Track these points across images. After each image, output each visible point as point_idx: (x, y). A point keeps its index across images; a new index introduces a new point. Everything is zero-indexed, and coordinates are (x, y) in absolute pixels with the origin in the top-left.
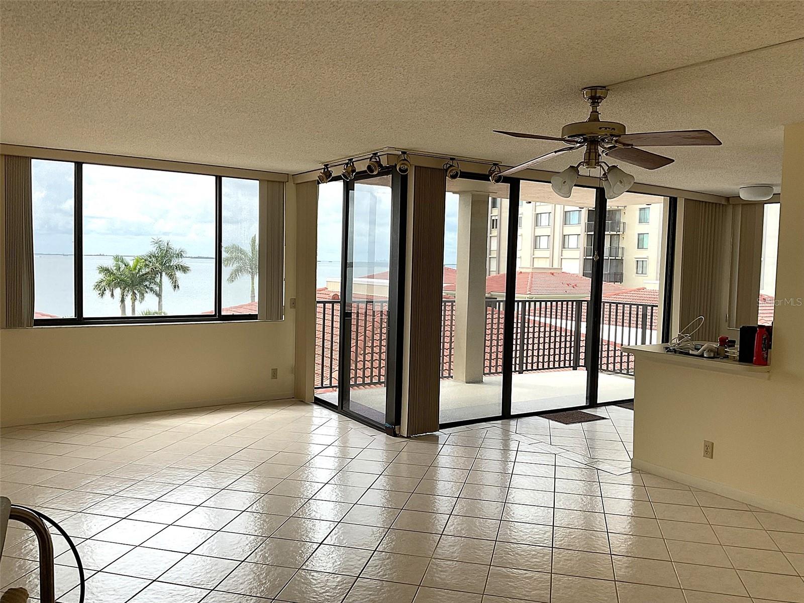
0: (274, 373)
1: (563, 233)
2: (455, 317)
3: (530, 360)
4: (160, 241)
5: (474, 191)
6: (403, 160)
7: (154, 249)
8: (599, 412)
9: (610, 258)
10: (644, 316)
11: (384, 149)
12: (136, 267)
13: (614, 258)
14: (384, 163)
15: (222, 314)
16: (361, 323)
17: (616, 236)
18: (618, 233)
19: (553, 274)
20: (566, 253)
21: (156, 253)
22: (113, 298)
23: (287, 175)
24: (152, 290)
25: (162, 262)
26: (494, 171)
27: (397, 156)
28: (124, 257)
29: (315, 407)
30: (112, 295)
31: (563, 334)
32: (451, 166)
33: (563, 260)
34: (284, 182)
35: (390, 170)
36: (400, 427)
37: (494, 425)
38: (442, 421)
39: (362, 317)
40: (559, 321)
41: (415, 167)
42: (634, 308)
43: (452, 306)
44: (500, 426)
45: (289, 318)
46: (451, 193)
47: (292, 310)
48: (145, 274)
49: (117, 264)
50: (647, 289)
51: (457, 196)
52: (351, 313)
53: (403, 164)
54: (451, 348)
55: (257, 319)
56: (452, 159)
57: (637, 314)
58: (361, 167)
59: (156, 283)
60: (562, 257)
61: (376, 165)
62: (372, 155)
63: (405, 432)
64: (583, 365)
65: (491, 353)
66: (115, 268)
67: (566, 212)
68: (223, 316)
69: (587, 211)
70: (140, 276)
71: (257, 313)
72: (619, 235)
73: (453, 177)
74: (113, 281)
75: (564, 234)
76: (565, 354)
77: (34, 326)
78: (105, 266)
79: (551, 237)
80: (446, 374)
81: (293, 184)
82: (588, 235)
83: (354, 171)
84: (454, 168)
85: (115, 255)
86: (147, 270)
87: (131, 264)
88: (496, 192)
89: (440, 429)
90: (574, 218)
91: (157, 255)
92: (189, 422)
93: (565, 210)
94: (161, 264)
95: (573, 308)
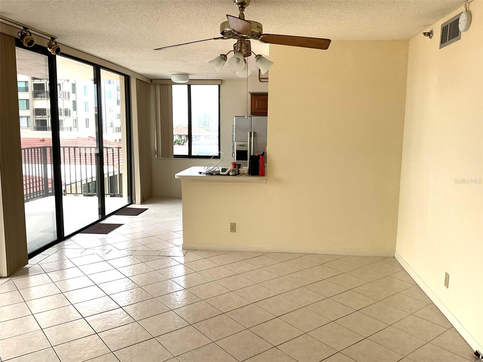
56: (26, 29)
63: (5, 273)
95: (38, 152)
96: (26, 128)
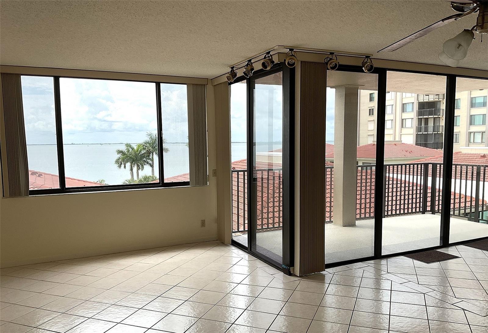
0: (203, 223)
1: (401, 118)
2: (334, 179)
3: (390, 208)
4: (151, 134)
5: (346, 85)
6: (291, 56)
7: (148, 139)
8: (451, 251)
9: (434, 133)
10: (478, 174)
11: (275, 48)
12: (138, 150)
13: (437, 133)
14: (276, 60)
15: (164, 182)
16: (265, 185)
17: (438, 118)
18: (439, 116)
19: (395, 145)
20: (404, 131)
21: (149, 141)
22: (125, 169)
23: (207, 79)
24: (148, 163)
25: (153, 147)
26: (366, 62)
27: (285, 54)
28: (131, 144)
29: (233, 248)
30: (125, 167)
31: (407, 185)
32: (331, 59)
33: (402, 135)
34: (204, 85)
35: (281, 67)
36: (294, 268)
37: (369, 265)
38: (327, 261)
39: (265, 181)
40: (403, 176)
41: (301, 61)
42: (470, 168)
43: (331, 171)
44: (373, 265)
45: (212, 183)
46: (330, 88)
47: (214, 177)
48: (144, 154)
49: (127, 148)
50: (462, 153)
51: (334, 90)
52: (257, 178)
53: (290, 59)
54: (331, 202)
55: (189, 185)
56: (332, 54)
57: (473, 173)
58: (258, 66)
59: (149, 159)
60: (401, 134)
61: (269, 62)
62: (266, 54)
63: (298, 273)
64: (430, 210)
65: (361, 204)
66: (126, 151)
67: (403, 104)
68: (165, 183)
69: (418, 103)
70: (141, 155)
71: (189, 181)
72: (440, 117)
73: (333, 68)
74: (126, 158)
75: (403, 118)
76: (416, 203)
77: (30, 195)
78: (120, 149)
79: (394, 121)
80: (327, 220)
81: (211, 86)
82: (418, 118)
83: (252, 69)
84: (334, 60)
85: (126, 143)
86: (145, 151)
87: (135, 148)
88: (364, 84)
89: (326, 268)
90: (409, 108)
91: (150, 142)
92: (141, 262)
93: (403, 103)
94: (152, 148)
95: (422, 169)
96: (480, 143)
